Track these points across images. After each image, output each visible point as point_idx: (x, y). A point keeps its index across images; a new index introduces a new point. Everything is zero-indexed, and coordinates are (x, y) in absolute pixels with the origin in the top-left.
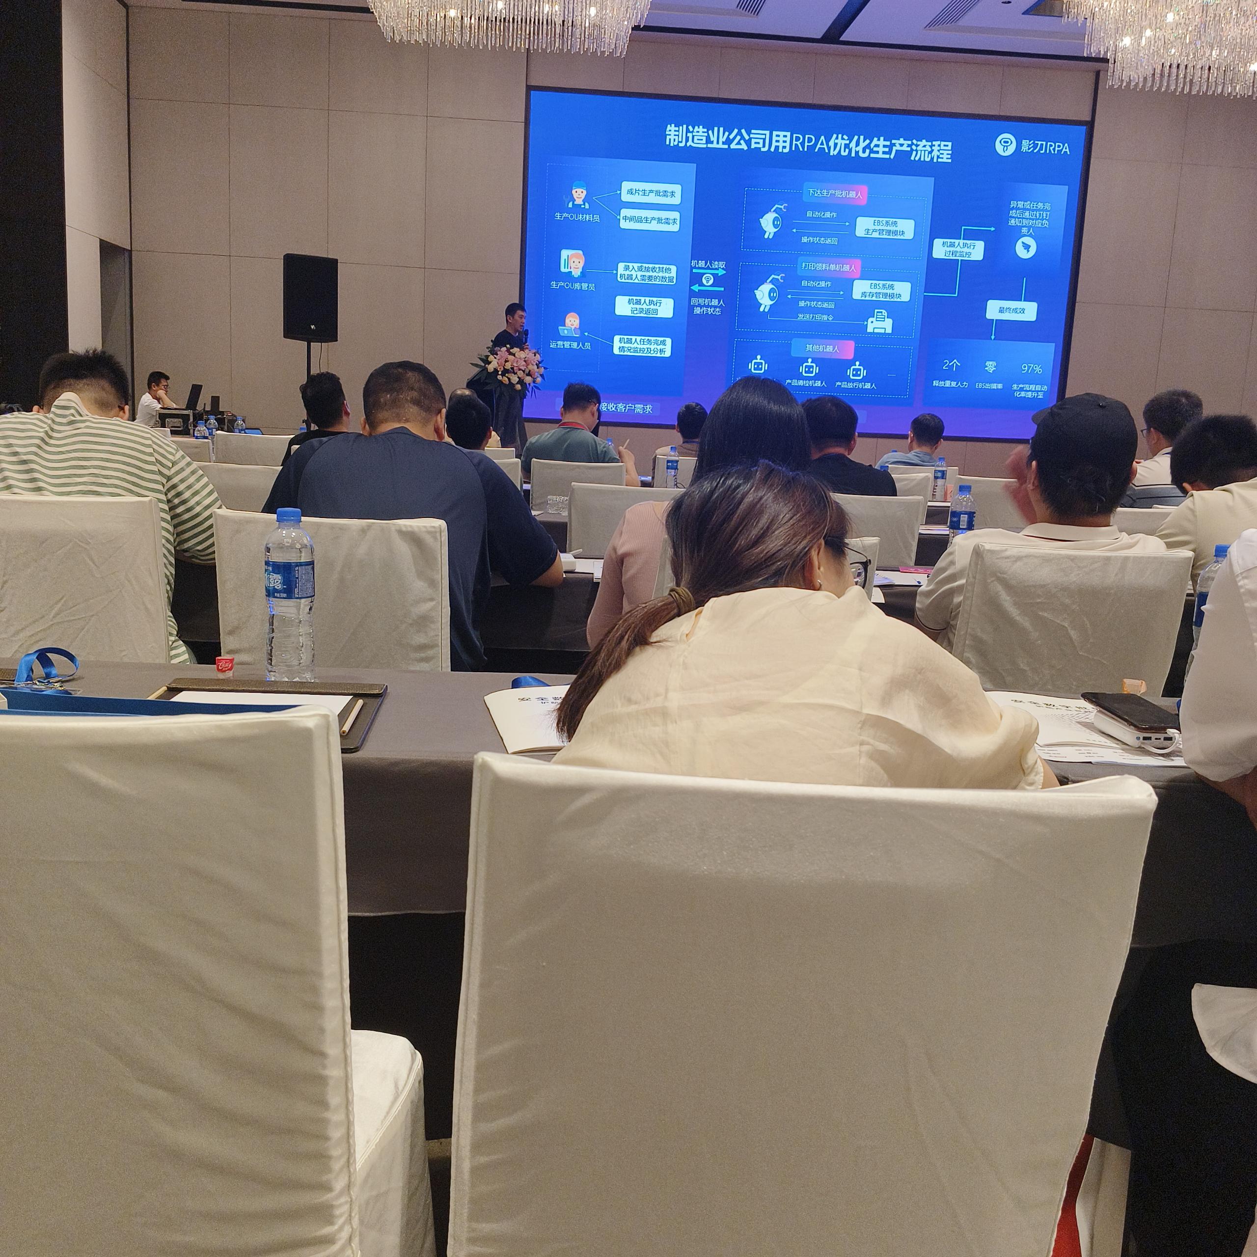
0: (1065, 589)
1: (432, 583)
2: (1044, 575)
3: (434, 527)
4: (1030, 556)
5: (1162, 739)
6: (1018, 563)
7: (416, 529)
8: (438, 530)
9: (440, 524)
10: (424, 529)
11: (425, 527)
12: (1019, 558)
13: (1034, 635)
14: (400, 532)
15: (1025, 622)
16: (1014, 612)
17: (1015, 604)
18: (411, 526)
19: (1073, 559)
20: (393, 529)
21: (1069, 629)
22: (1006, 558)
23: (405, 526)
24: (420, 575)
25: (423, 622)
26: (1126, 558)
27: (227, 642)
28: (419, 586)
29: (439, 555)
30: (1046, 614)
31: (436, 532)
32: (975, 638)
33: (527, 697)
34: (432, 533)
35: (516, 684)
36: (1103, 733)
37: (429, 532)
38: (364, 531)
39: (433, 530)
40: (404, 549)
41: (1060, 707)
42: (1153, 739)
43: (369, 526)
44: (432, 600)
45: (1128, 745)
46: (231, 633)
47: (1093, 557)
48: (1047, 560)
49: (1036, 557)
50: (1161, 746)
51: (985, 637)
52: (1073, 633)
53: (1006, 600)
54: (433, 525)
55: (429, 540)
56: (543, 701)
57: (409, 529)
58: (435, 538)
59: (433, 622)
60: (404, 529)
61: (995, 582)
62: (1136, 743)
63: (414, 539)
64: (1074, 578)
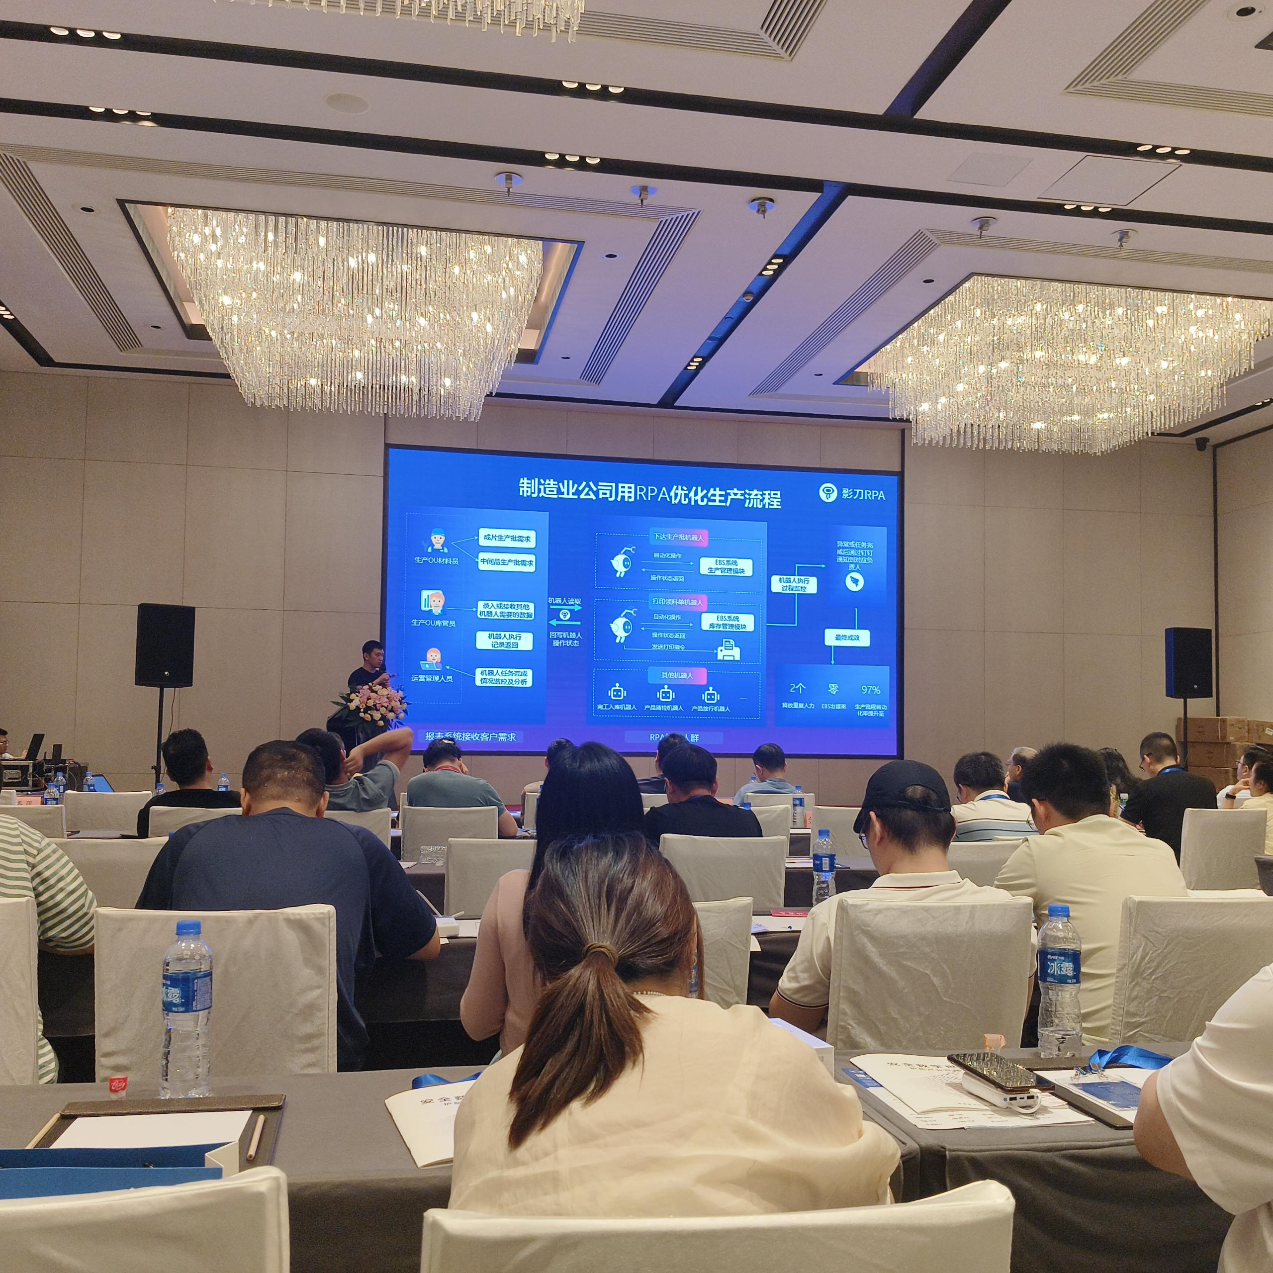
0: (924, 938)
1: (320, 970)
2: (904, 926)
3: (322, 913)
4: (889, 909)
5: (1026, 1098)
6: (880, 917)
7: (304, 917)
8: (327, 916)
9: (328, 909)
10: (313, 916)
11: (313, 914)
12: (879, 911)
13: (901, 983)
14: (289, 921)
15: (891, 972)
16: (880, 962)
17: (881, 955)
18: (299, 914)
19: (927, 909)
20: (281, 917)
21: (931, 975)
22: (869, 911)
23: (293, 914)
24: (308, 962)
25: (310, 1010)
26: (973, 907)
27: (102, 1045)
28: (307, 974)
29: (328, 941)
30: (909, 963)
31: (325, 918)
32: (849, 990)
33: (429, 1098)
34: (321, 919)
35: (417, 1084)
36: (972, 1094)
37: (317, 919)
38: (250, 922)
39: (321, 916)
40: (291, 937)
41: (931, 1067)
42: (1018, 1099)
43: (256, 917)
44: (319, 987)
45: (995, 1105)
46: (107, 1035)
47: (945, 907)
48: (904, 911)
49: (893, 909)
50: (1025, 1105)
51: (856, 988)
52: (936, 981)
53: (872, 950)
54: (321, 911)
55: (317, 926)
56: (446, 1102)
57: (298, 917)
58: (324, 924)
59: (320, 1010)
60: (292, 917)
61: (861, 935)
62: (1003, 1104)
63: (301, 926)
64: (930, 927)
